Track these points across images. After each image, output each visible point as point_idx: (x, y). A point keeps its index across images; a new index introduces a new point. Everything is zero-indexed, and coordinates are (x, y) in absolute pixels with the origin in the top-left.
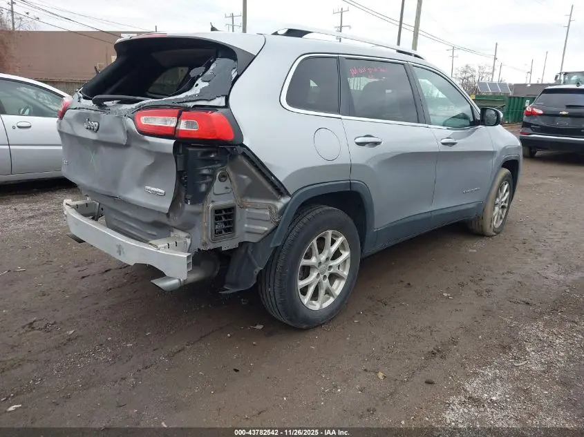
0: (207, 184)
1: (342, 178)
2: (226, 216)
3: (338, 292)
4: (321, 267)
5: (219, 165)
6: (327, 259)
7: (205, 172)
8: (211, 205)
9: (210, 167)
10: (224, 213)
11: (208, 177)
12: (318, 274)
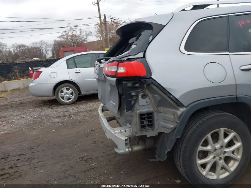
0: (134, 100)
1: (230, 93)
2: (148, 118)
3: (232, 169)
4: (216, 152)
5: (141, 90)
6: (222, 147)
7: (133, 94)
8: (138, 112)
9: (135, 91)
10: (146, 116)
11: (134, 97)
12: (215, 156)
